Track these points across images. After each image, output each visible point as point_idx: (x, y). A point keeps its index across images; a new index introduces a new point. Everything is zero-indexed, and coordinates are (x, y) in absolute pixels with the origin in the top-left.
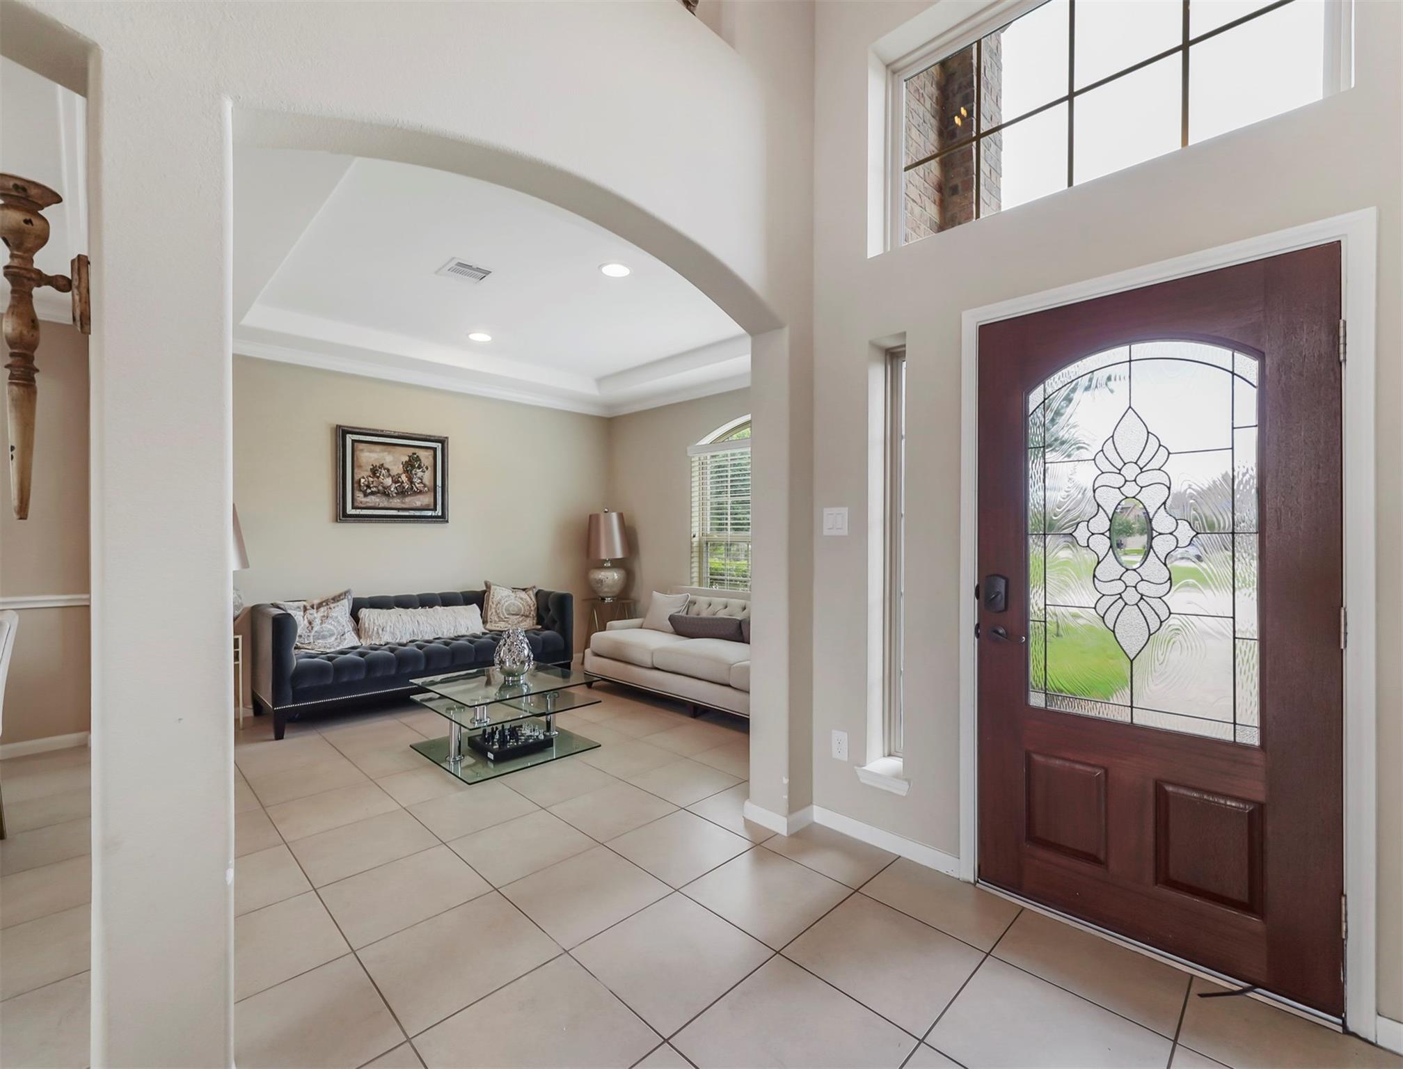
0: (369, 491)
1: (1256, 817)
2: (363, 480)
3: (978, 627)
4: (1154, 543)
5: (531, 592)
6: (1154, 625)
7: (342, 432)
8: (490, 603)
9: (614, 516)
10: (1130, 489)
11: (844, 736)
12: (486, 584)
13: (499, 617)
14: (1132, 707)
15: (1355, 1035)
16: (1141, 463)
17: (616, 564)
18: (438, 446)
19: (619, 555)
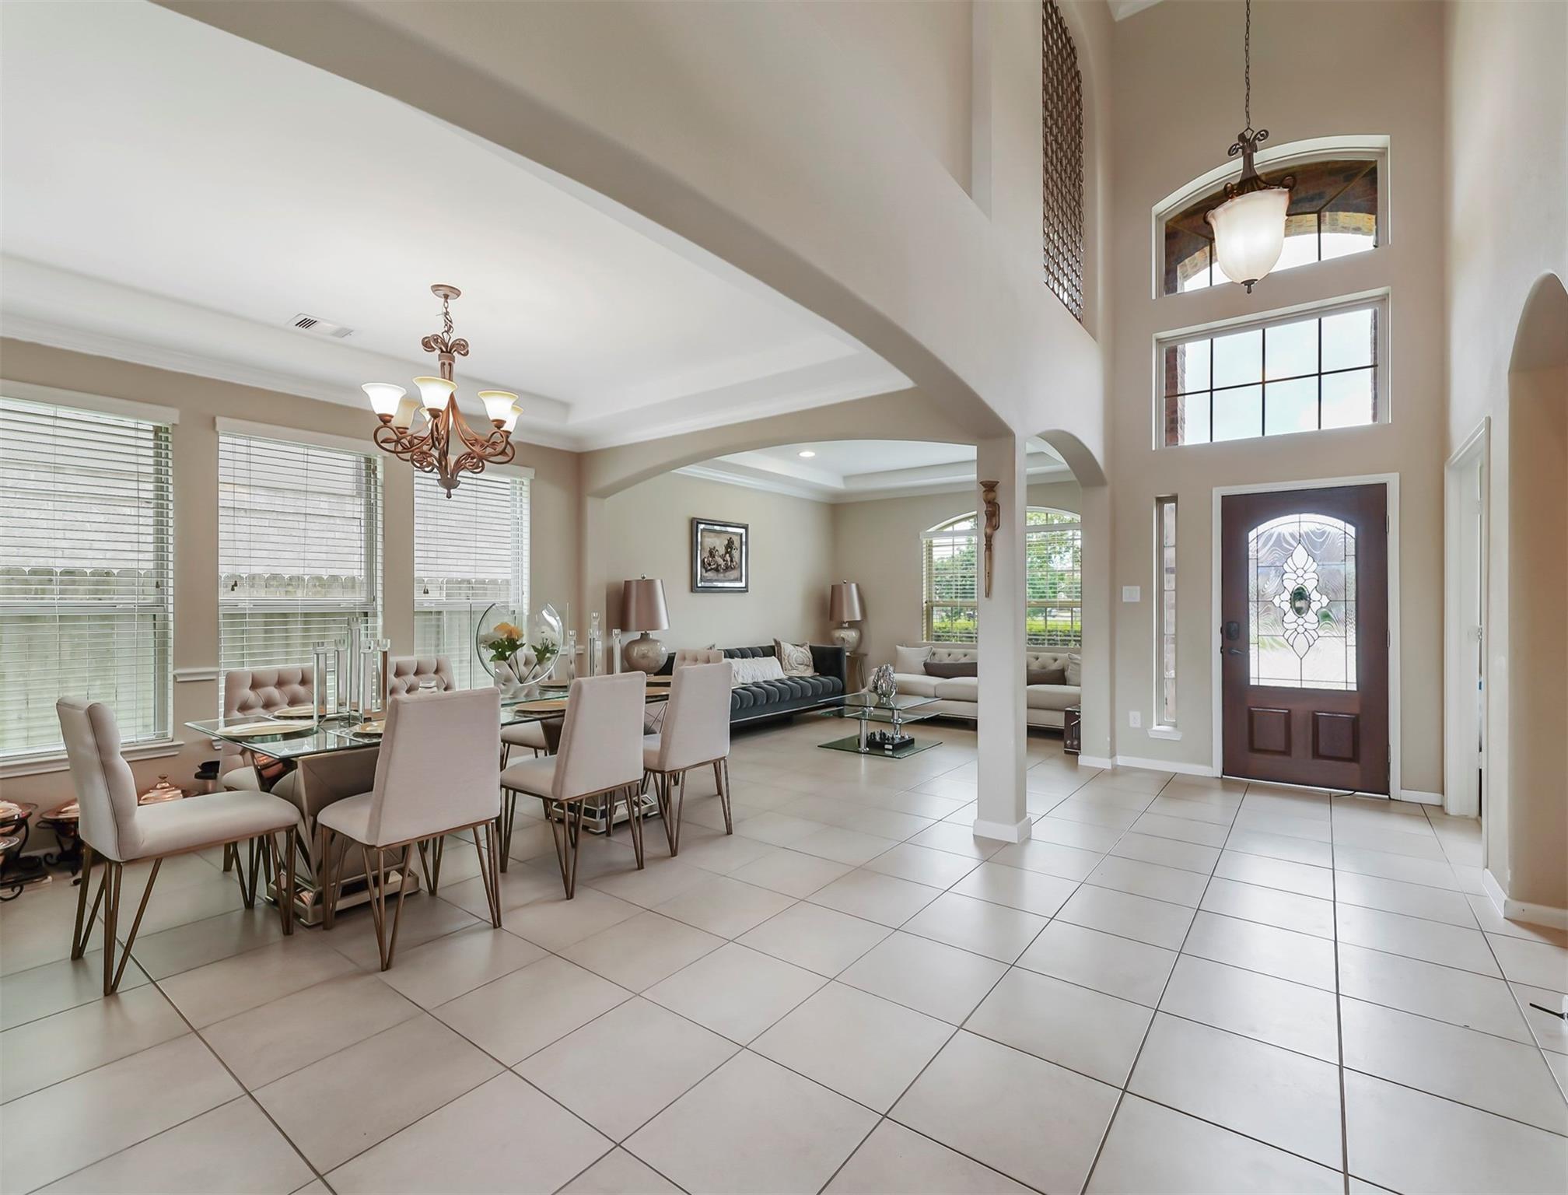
0: (709, 568)
1: (1355, 722)
3: (1222, 648)
4: (1311, 606)
6: (1311, 642)
7: (694, 523)
9: (854, 586)
10: (1300, 581)
11: (1138, 714)
12: (775, 641)
13: (791, 666)
14: (1301, 680)
15: (1394, 800)
16: (1305, 569)
17: (853, 625)
18: (742, 531)
19: (858, 617)
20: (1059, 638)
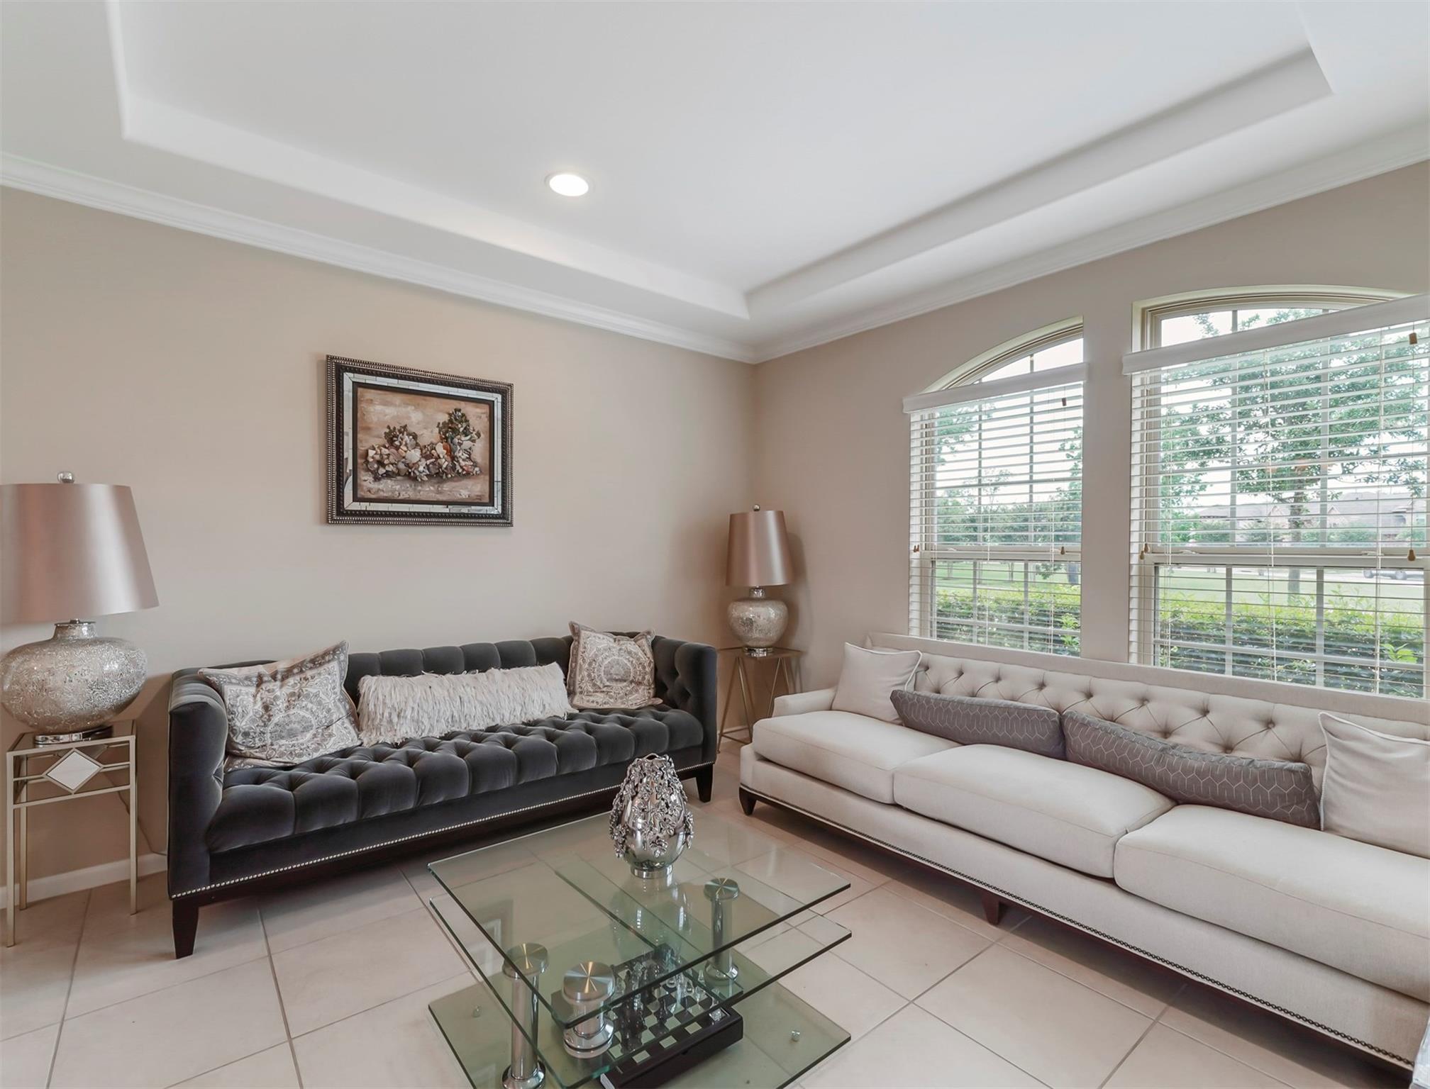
0: (382, 471)
2: (371, 453)
5: (643, 641)
7: (336, 369)
8: (580, 661)
9: (771, 516)
12: (572, 627)
13: (594, 685)
17: (772, 594)
18: (497, 398)
19: (779, 579)
20: (1275, 652)
